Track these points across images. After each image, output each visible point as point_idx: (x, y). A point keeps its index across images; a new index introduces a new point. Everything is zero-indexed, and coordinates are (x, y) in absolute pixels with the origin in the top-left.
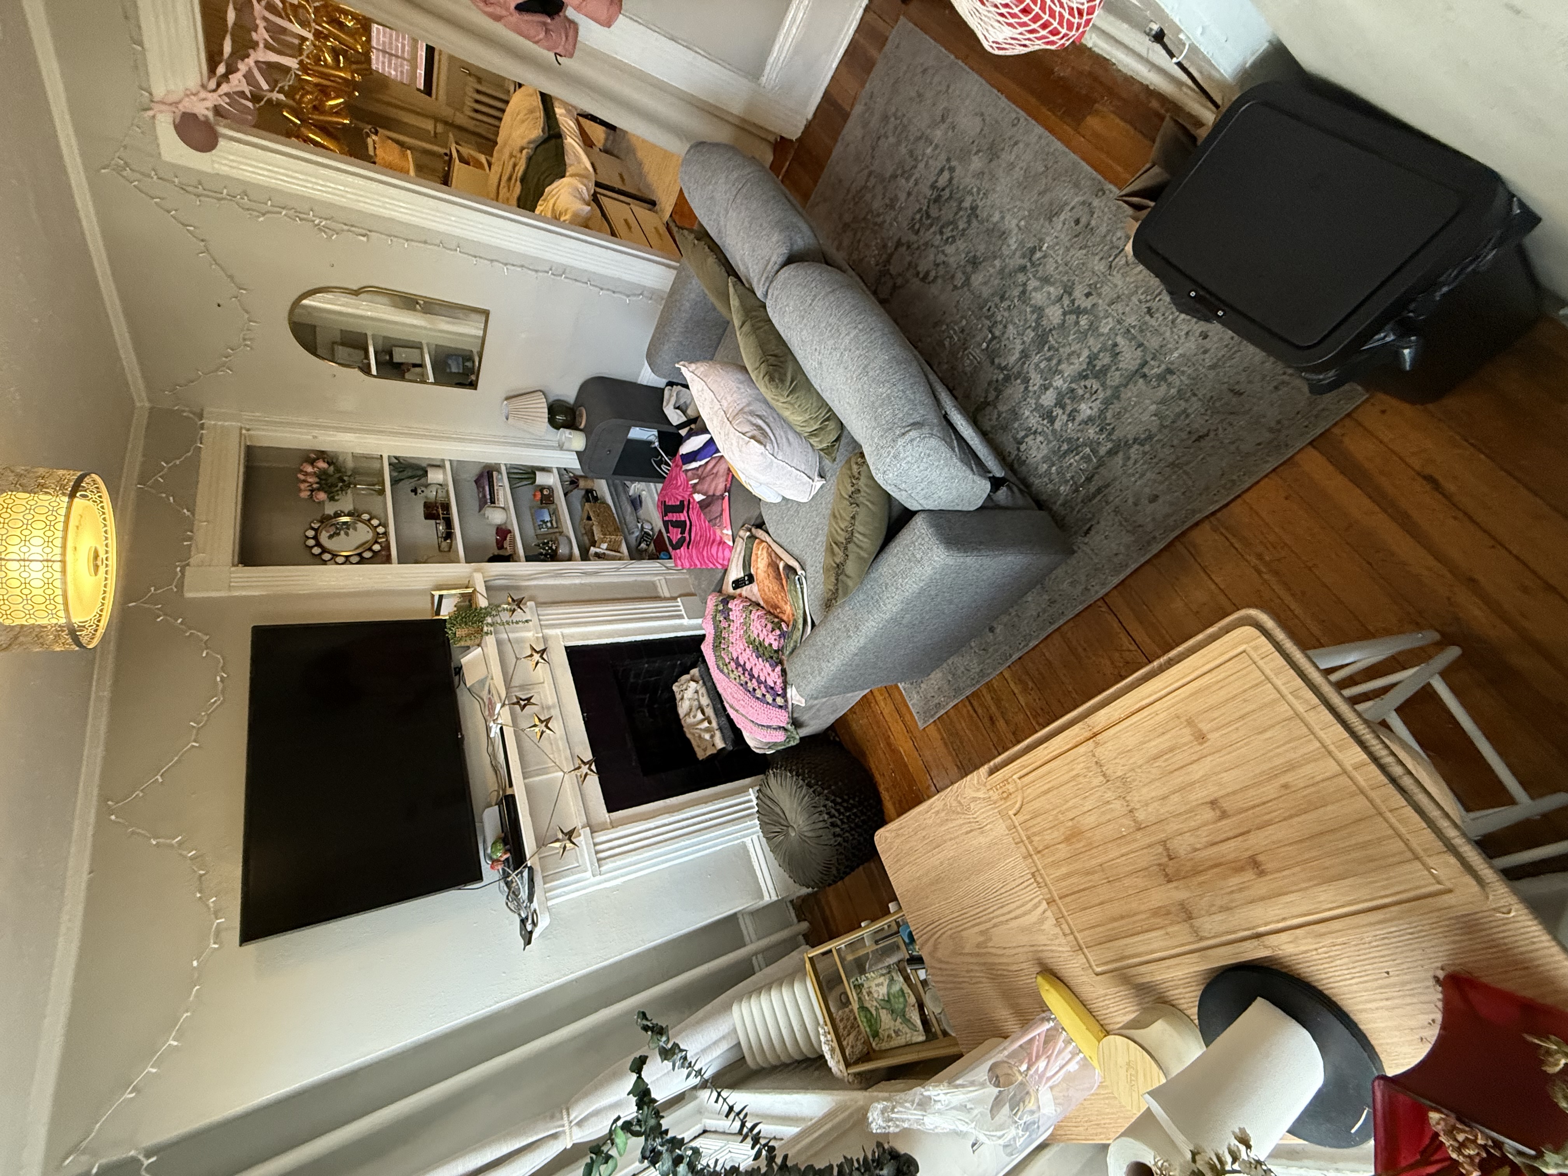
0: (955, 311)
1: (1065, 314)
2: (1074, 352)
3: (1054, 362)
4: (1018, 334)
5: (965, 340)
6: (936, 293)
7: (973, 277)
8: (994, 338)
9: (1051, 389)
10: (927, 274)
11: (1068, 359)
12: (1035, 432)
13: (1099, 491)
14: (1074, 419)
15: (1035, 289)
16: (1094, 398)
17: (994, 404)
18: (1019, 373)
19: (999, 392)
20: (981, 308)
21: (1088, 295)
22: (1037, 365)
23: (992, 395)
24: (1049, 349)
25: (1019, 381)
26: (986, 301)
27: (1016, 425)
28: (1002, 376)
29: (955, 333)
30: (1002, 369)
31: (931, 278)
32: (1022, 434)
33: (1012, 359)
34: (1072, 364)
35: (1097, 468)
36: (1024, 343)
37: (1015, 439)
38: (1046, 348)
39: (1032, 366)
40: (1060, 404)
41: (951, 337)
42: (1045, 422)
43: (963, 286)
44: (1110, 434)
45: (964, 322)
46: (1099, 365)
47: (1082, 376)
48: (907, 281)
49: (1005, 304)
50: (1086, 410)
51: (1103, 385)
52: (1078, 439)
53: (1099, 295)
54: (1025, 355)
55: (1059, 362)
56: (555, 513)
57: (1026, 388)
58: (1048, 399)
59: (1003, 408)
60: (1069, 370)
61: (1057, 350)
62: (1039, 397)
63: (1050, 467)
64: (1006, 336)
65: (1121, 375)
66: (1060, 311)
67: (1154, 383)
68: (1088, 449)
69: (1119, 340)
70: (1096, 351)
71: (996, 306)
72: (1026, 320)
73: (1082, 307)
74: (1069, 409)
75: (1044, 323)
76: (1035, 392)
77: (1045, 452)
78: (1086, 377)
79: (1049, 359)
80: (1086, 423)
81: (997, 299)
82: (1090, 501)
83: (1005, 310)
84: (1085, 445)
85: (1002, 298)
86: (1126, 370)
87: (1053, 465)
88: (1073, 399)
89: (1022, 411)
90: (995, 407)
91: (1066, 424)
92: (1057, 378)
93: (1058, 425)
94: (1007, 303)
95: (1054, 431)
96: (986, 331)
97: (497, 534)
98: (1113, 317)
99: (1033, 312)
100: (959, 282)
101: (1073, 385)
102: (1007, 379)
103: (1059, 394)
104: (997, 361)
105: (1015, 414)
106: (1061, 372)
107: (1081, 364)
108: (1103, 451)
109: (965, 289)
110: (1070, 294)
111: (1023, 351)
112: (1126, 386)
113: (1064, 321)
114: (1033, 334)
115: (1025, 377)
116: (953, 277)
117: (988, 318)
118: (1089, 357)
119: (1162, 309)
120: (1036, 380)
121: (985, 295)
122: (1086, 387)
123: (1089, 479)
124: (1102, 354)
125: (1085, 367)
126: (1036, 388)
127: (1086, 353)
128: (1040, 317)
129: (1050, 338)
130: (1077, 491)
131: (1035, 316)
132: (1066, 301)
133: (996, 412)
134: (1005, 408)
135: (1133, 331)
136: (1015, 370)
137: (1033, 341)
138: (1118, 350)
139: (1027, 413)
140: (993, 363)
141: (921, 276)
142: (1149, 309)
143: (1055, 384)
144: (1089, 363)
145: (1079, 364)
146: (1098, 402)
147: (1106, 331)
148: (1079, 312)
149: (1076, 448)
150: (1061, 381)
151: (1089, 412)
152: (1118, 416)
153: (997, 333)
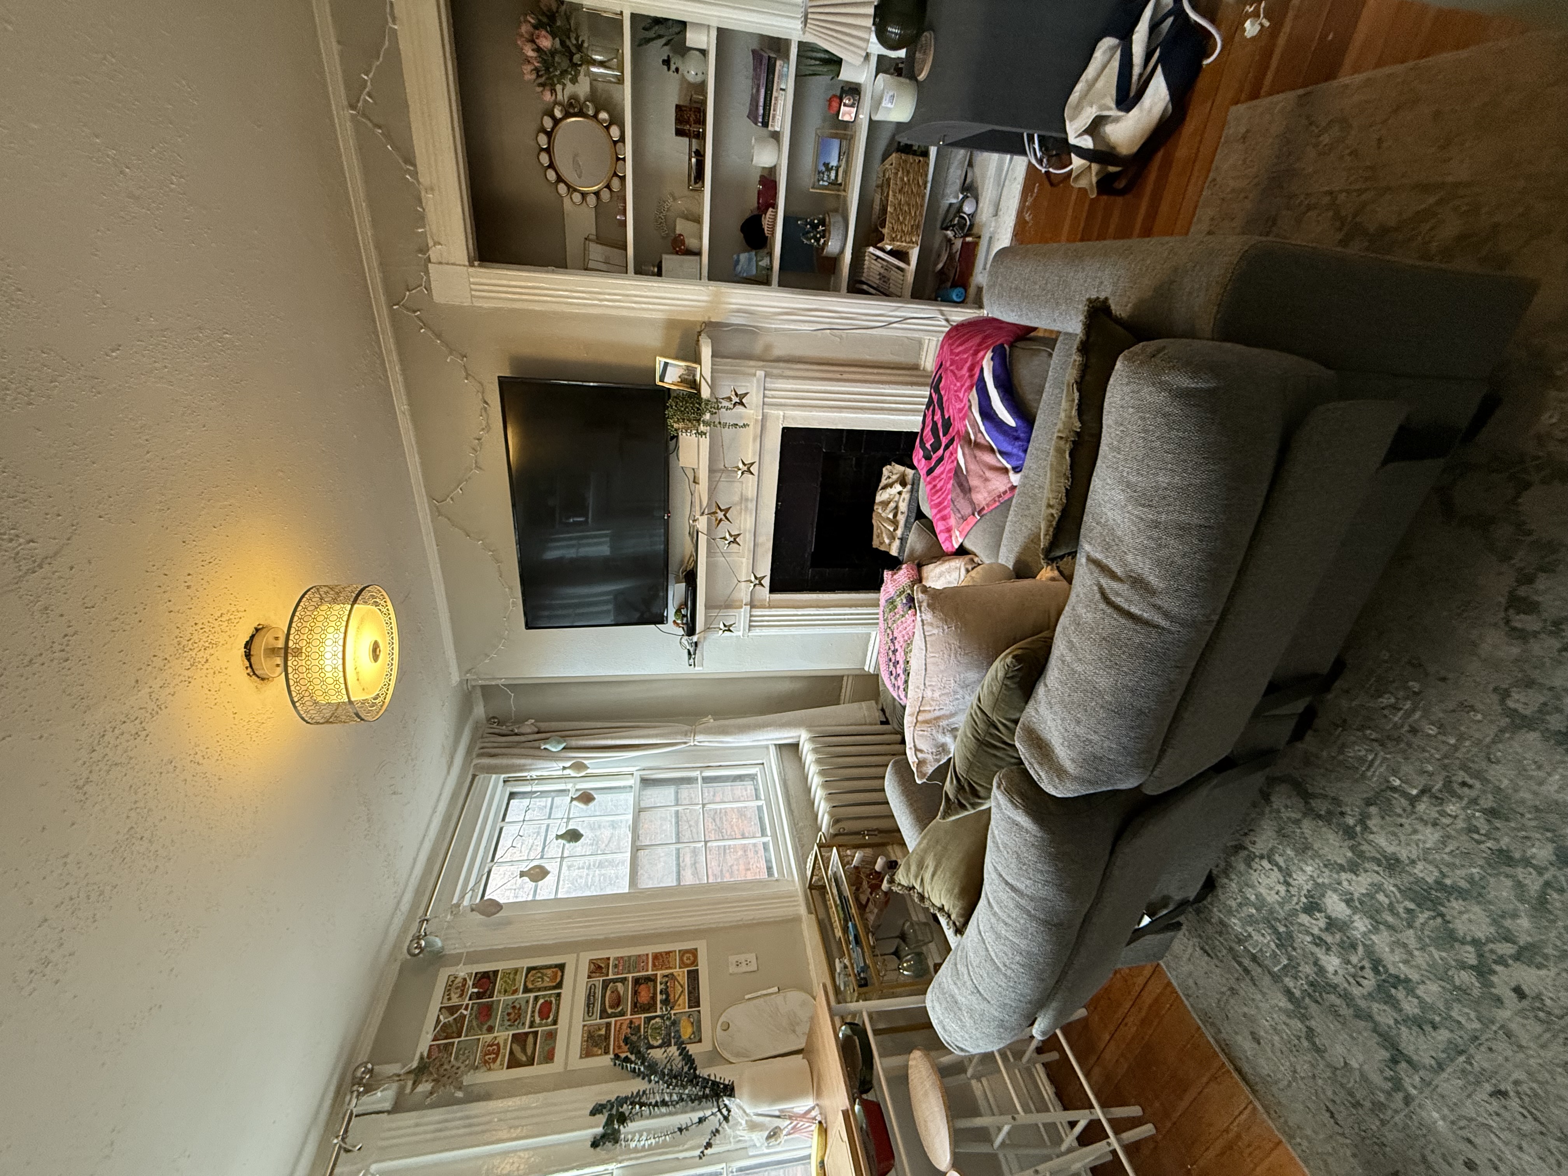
0: (1451, 705)
1: (1475, 942)
2: (1410, 953)
3: (1390, 919)
4: (1427, 851)
5: (1398, 740)
6: (1485, 649)
7: (1533, 737)
8: (1413, 801)
9: (1348, 912)
10: (1530, 607)
11: (1397, 942)
12: (1288, 884)
13: (1247, 971)
14: (1317, 945)
15: (1519, 885)
16: (1351, 980)
17: (1310, 812)
18: (1361, 855)
19: (1327, 818)
20: (1464, 767)
21: (1519, 992)
22: (1379, 888)
23: (1322, 807)
24: (1409, 911)
25: (1349, 854)
26: (1478, 775)
27: (1289, 852)
28: (1351, 821)
29: (1409, 714)
30: (1363, 821)
31: (1521, 621)
32: (1280, 860)
33: (1381, 841)
34: (1392, 951)
35: (1269, 972)
36: (1413, 862)
37: (1272, 850)
38: (1412, 906)
39: (1377, 879)
40: (1332, 924)
41: (1395, 708)
42: (1304, 900)
43: (1512, 713)
44: (1310, 995)
45: (1432, 731)
46: (1400, 994)
47: (1377, 965)
48: (1506, 558)
49: (1480, 822)
50: (1332, 963)
51: (1370, 996)
52: (1294, 949)
53: (1521, 1012)
54: (1392, 864)
55: (1390, 927)
56: (846, 154)
57: (1342, 868)
58: (1335, 905)
59: (1307, 826)
60: (1381, 941)
61: (1410, 926)
62: (1335, 891)
63: (1254, 905)
64: (1419, 827)
65: (1389, 1027)
66: (1480, 935)
67: (1389, 1073)
68: (1286, 962)
69: (1443, 1035)
70: (1419, 992)
71: (1474, 801)
72: (1452, 866)
73: (1494, 979)
74: (1329, 939)
75: (1454, 904)
76: (1340, 884)
77: (1268, 899)
78: (1376, 970)
79: (1391, 909)
80: (1316, 964)
81: (1488, 802)
82: (1234, 959)
83: (1468, 819)
84: (1290, 958)
85: (1492, 813)
86: (1399, 1035)
87: (1257, 909)
88: (1341, 945)
89: (1310, 861)
90: (1305, 815)
91: (1308, 933)
92: (1367, 921)
93: (1304, 918)
94: (1484, 828)
95: (1294, 913)
96: (1422, 781)
97: (760, 183)
98: (1483, 1031)
99: (1471, 880)
100: (1518, 700)
101: (1361, 949)
102: (1349, 833)
103: (1345, 923)
104: (1373, 810)
105: (1304, 849)
106: (1376, 930)
107: (1394, 963)
108: (1289, 982)
109: (1505, 721)
110: (1517, 958)
111: (1397, 860)
112: (1375, 1030)
113: (1463, 943)
114: (1430, 880)
115: (1357, 865)
116: (1530, 684)
117: (1448, 783)
118: (1407, 980)
119: (1506, 1115)
120: (1359, 885)
121: (1495, 772)
122: (1362, 968)
123: (1254, 958)
124: (1416, 1001)
125: (1392, 970)
126: (1345, 883)
127: (1415, 976)
128: (1462, 894)
129: (1427, 914)
130: (1240, 942)
131: (1463, 884)
132: (1506, 949)
133: (1298, 816)
134: (1308, 832)
135: (1462, 1058)
136: (1365, 847)
137: (1418, 881)
138: (1428, 1028)
139: (1309, 869)
140: (1369, 803)
141: (1522, 591)
142: (1504, 1094)
143: (1356, 917)
144: (1397, 977)
145: (1394, 961)
146: (1346, 985)
147: (1454, 1014)
148: (1482, 971)
149: (1283, 945)
150: (1363, 929)
151: (1331, 969)
152: (1334, 1011)
153: (1421, 807)
